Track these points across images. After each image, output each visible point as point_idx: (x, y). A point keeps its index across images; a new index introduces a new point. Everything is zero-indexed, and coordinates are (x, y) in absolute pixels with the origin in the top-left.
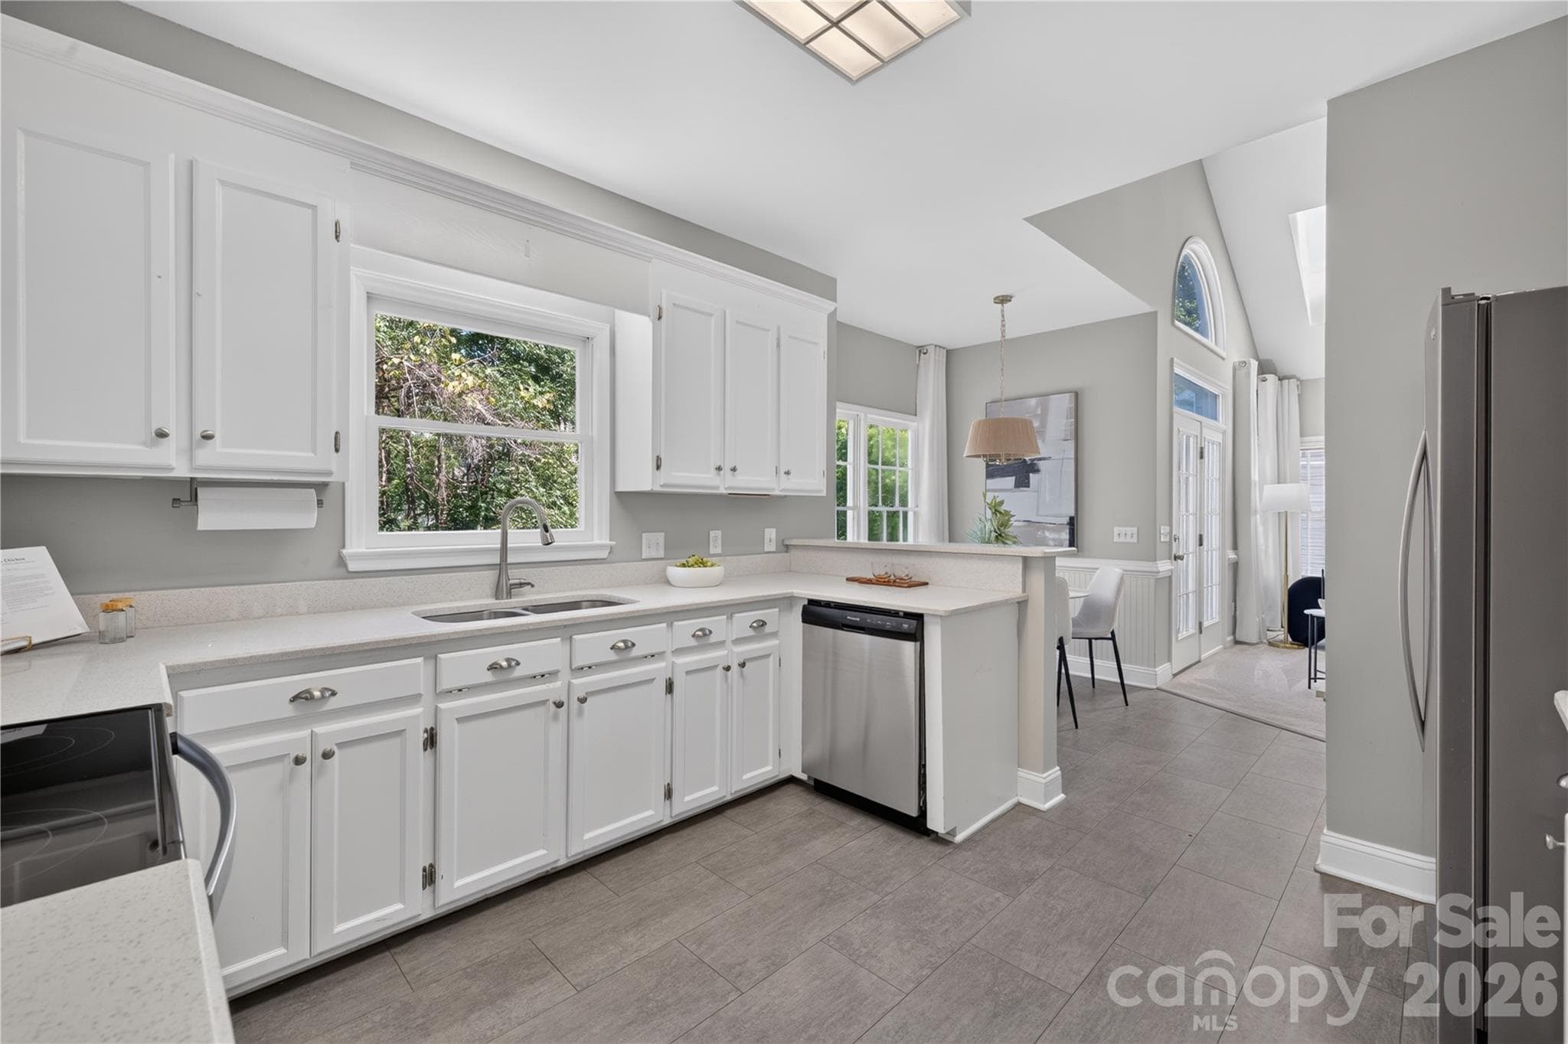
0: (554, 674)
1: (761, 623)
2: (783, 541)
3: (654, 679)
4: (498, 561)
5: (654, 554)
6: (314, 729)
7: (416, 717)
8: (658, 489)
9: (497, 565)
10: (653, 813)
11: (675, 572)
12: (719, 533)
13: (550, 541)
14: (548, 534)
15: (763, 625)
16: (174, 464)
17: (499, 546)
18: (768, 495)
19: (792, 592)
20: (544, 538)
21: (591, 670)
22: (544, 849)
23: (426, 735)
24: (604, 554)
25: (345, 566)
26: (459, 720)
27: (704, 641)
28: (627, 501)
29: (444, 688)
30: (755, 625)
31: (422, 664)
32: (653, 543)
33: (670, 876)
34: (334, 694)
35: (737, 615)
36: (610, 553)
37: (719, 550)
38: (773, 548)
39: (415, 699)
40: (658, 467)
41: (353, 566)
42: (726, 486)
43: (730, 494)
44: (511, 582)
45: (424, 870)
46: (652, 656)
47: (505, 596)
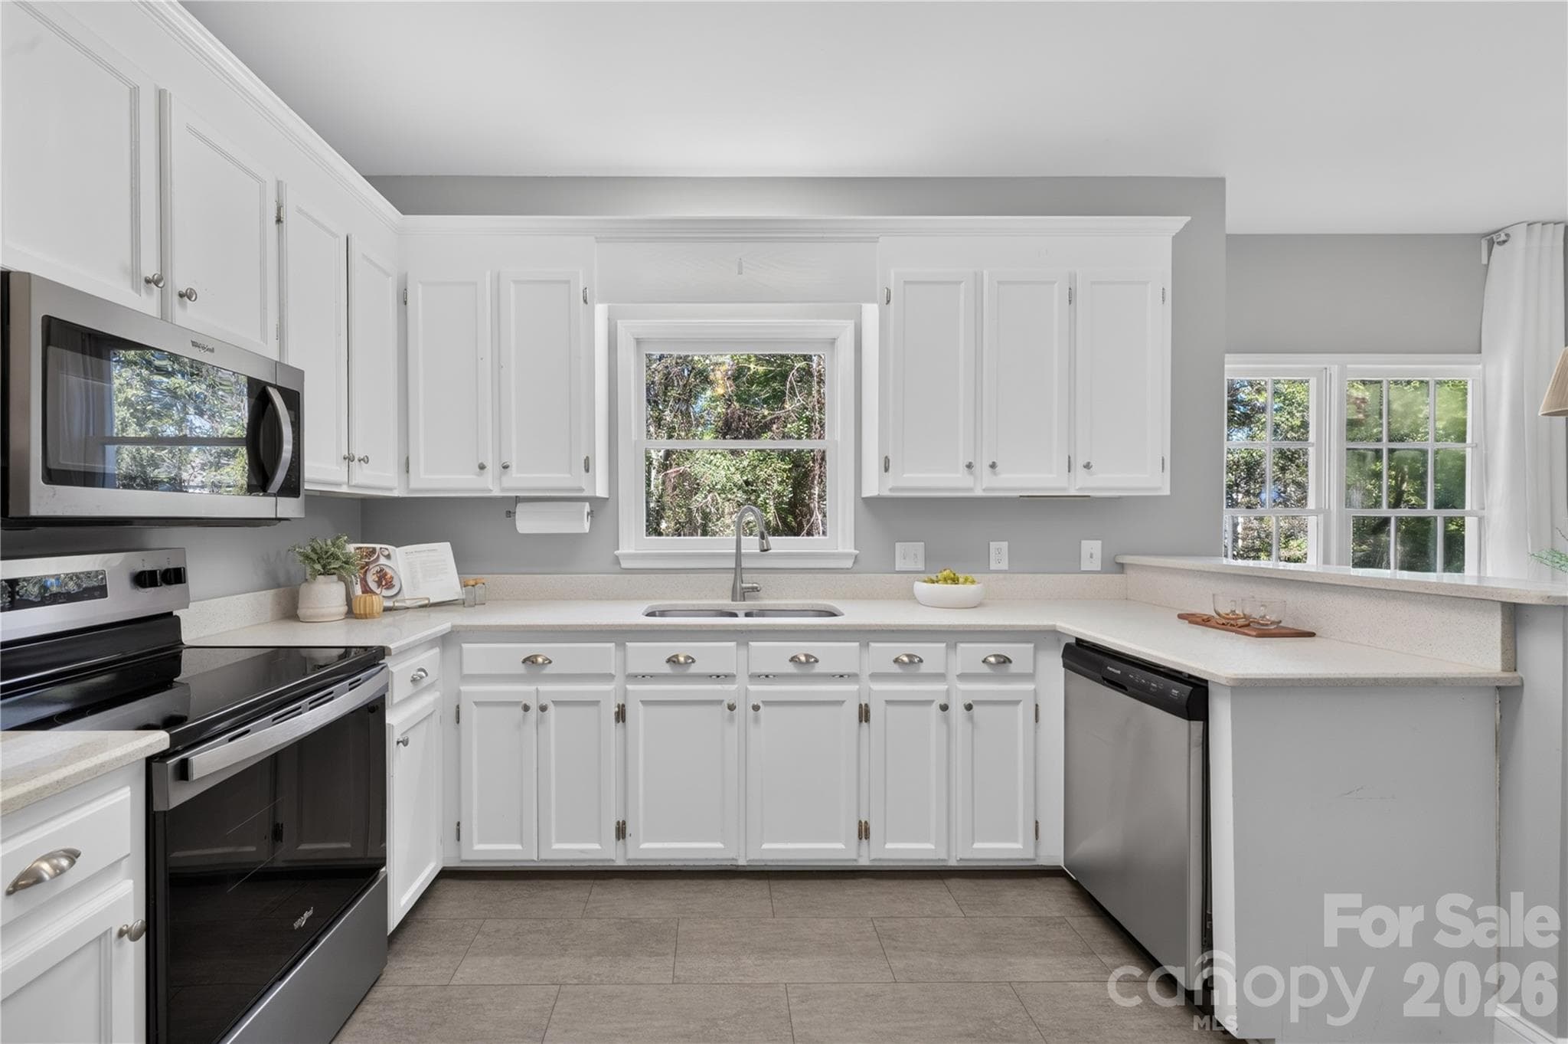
0: (728, 677)
1: (1002, 660)
2: (1114, 558)
3: (843, 702)
4: (734, 566)
5: (911, 567)
6: (539, 687)
7: (608, 693)
8: (886, 493)
9: (732, 569)
10: (843, 847)
11: (921, 588)
12: (1005, 545)
13: (765, 548)
14: (764, 541)
15: (1004, 662)
16: (491, 487)
17: (735, 551)
18: (1089, 496)
19: (1055, 626)
20: (762, 544)
21: (767, 679)
22: (722, 843)
23: (617, 709)
24: (849, 564)
25: (619, 564)
26: (644, 703)
27: (911, 669)
28: (875, 507)
29: (630, 672)
30: (992, 660)
31: (614, 648)
32: (909, 555)
33: (834, 920)
34: (550, 662)
35: (962, 645)
36: (854, 563)
37: (1004, 566)
38: (1097, 565)
39: (609, 677)
40: (886, 470)
41: (625, 564)
42: (984, 487)
43: (1021, 496)
44: (744, 585)
45: (618, 823)
46: (841, 676)
47: (738, 598)
